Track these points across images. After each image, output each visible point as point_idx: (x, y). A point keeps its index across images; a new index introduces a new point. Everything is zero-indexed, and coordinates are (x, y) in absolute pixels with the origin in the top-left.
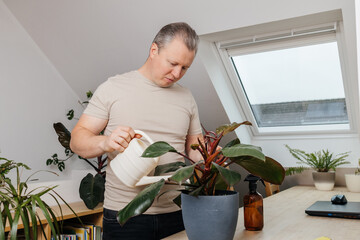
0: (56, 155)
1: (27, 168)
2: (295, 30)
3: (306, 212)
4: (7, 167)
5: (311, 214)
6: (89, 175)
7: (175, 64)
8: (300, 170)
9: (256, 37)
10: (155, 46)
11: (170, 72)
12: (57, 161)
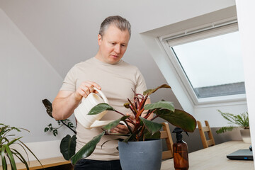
0: (51, 125)
1: (19, 131)
2: (215, 23)
3: (228, 157)
4: (3, 130)
5: (231, 158)
6: (68, 136)
7: (114, 44)
8: (231, 128)
9: (188, 30)
10: (100, 37)
11: (113, 50)
12: (52, 129)
